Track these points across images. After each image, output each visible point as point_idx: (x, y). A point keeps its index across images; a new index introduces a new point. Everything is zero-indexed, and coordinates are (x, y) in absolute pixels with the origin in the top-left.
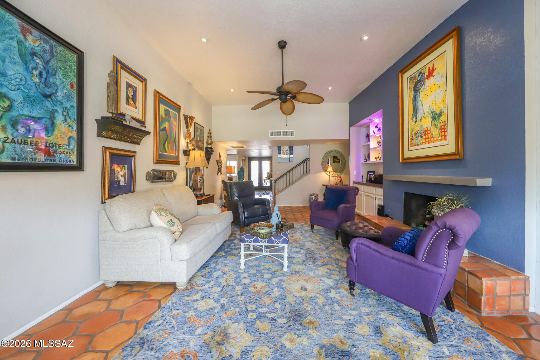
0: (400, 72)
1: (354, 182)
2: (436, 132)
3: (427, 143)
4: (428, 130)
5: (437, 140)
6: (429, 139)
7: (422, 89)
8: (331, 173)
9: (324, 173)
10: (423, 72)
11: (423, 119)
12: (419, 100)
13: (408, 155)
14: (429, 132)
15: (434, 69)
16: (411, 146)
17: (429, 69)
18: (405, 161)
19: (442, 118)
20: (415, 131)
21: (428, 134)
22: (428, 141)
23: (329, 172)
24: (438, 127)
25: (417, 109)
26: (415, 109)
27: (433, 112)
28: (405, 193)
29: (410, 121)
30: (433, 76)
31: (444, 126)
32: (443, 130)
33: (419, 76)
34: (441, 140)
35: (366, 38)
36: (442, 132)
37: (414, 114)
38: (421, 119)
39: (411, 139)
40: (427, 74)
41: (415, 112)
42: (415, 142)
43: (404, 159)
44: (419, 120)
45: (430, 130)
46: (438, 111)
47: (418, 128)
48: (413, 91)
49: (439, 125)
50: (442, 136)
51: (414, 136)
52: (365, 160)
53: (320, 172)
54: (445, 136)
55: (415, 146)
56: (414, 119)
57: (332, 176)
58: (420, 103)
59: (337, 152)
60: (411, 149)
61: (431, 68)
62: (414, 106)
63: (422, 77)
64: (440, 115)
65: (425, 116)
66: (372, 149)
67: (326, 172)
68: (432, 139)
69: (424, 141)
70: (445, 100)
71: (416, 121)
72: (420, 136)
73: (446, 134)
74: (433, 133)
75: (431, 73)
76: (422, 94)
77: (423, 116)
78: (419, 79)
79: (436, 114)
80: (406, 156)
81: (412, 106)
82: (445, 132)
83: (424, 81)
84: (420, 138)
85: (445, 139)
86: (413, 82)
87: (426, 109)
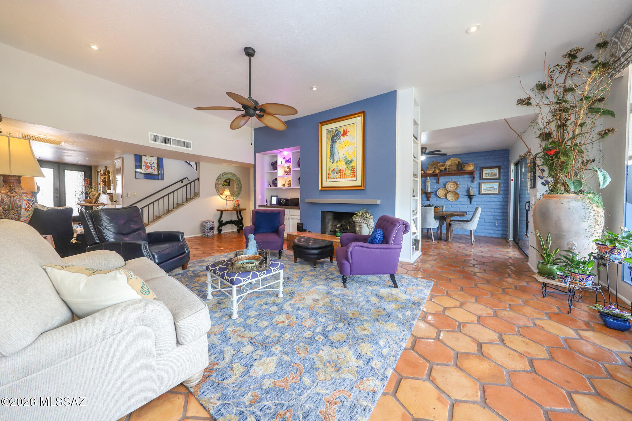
0: (320, 123)
1: (260, 206)
2: (348, 172)
3: (341, 178)
4: (342, 170)
5: (349, 177)
6: (343, 176)
7: (338, 141)
8: (228, 197)
9: (218, 196)
10: (339, 130)
11: (339, 162)
12: (336, 148)
13: (325, 184)
14: (343, 171)
15: (348, 131)
16: (328, 179)
17: (344, 130)
18: (323, 189)
19: (353, 164)
20: (332, 169)
21: (342, 172)
22: (342, 177)
23: (225, 196)
24: (350, 169)
25: (333, 154)
26: (332, 154)
27: (346, 159)
28: (322, 211)
29: (328, 161)
30: (347, 136)
31: (354, 169)
32: (353, 171)
33: (335, 132)
34: (352, 177)
35: (315, 89)
36: (352, 172)
37: (331, 157)
38: (337, 162)
39: (328, 174)
40: (342, 133)
41: (332, 156)
42: (331, 176)
43: (322, 187)
44: (336, 162)
45: (344, 170)
46: (350, 159)
47: (335, 167)
48: (330, 140)
49: (351, 168)
50: (352, 175)
51: (331, 172)
52: (269, 186)
53: (213, 195)
54: (354, 175)
55: (332, 179)
56: (331, 160)
57: (229, 201)
58: (336, 151)
59: (233, 174)
60: (328, 180)
61: (345, 130)
62: (331, 152)
63: (338, 133)
64: (351, 161)
65: (341, 160)
66: (280, 176)
67: (220, 196)
68: (345, 176)
69: (340, 176)
70: (355, 153)
71: (333, 162)
72: (336, 173)
73: (355, 174)
74: (346, 172)
75: (345, 133)
76: (338, 145)
77: (339, 159)
78: (336, 134)
79: (349, 161)
80: (324, 186)
81: (329, 151)
82: (354, 173)
83: (339, 136)
84: (336, 174)
85: (354, 177)
86: (331, 134)
87: (341, 156)
